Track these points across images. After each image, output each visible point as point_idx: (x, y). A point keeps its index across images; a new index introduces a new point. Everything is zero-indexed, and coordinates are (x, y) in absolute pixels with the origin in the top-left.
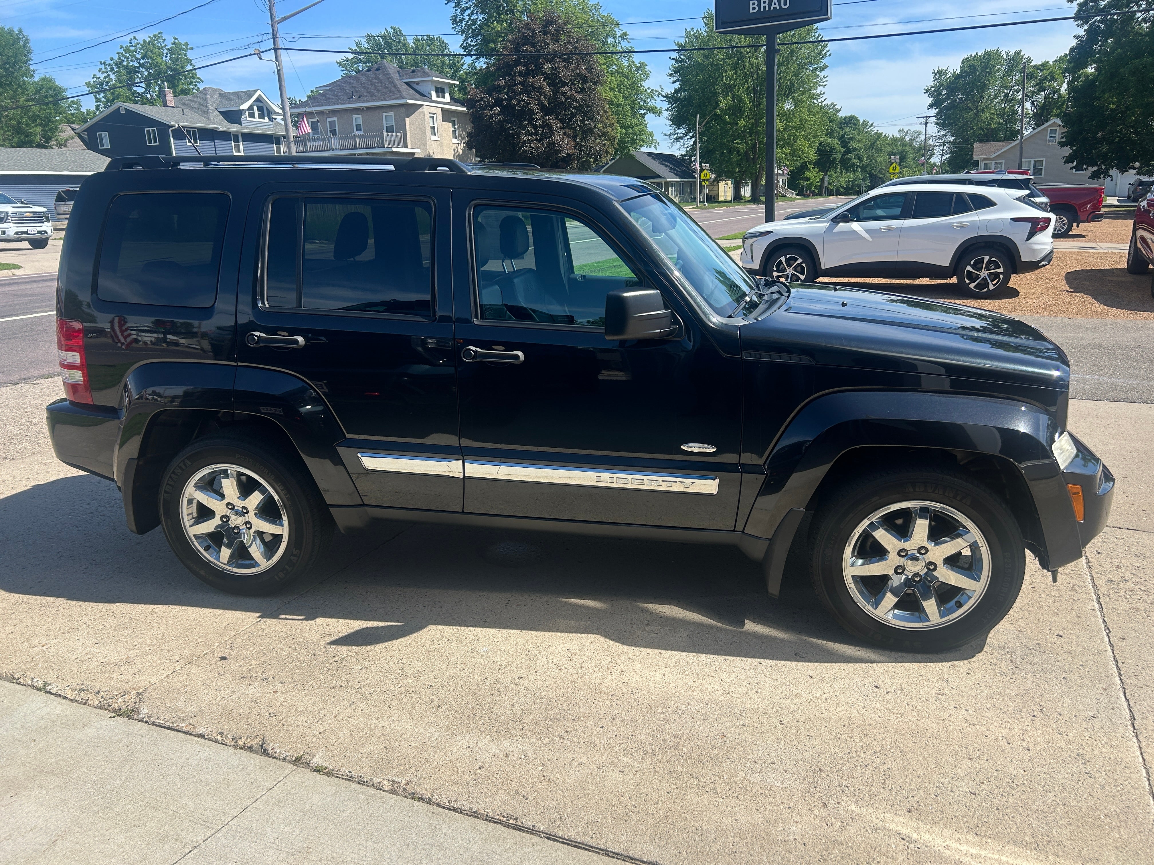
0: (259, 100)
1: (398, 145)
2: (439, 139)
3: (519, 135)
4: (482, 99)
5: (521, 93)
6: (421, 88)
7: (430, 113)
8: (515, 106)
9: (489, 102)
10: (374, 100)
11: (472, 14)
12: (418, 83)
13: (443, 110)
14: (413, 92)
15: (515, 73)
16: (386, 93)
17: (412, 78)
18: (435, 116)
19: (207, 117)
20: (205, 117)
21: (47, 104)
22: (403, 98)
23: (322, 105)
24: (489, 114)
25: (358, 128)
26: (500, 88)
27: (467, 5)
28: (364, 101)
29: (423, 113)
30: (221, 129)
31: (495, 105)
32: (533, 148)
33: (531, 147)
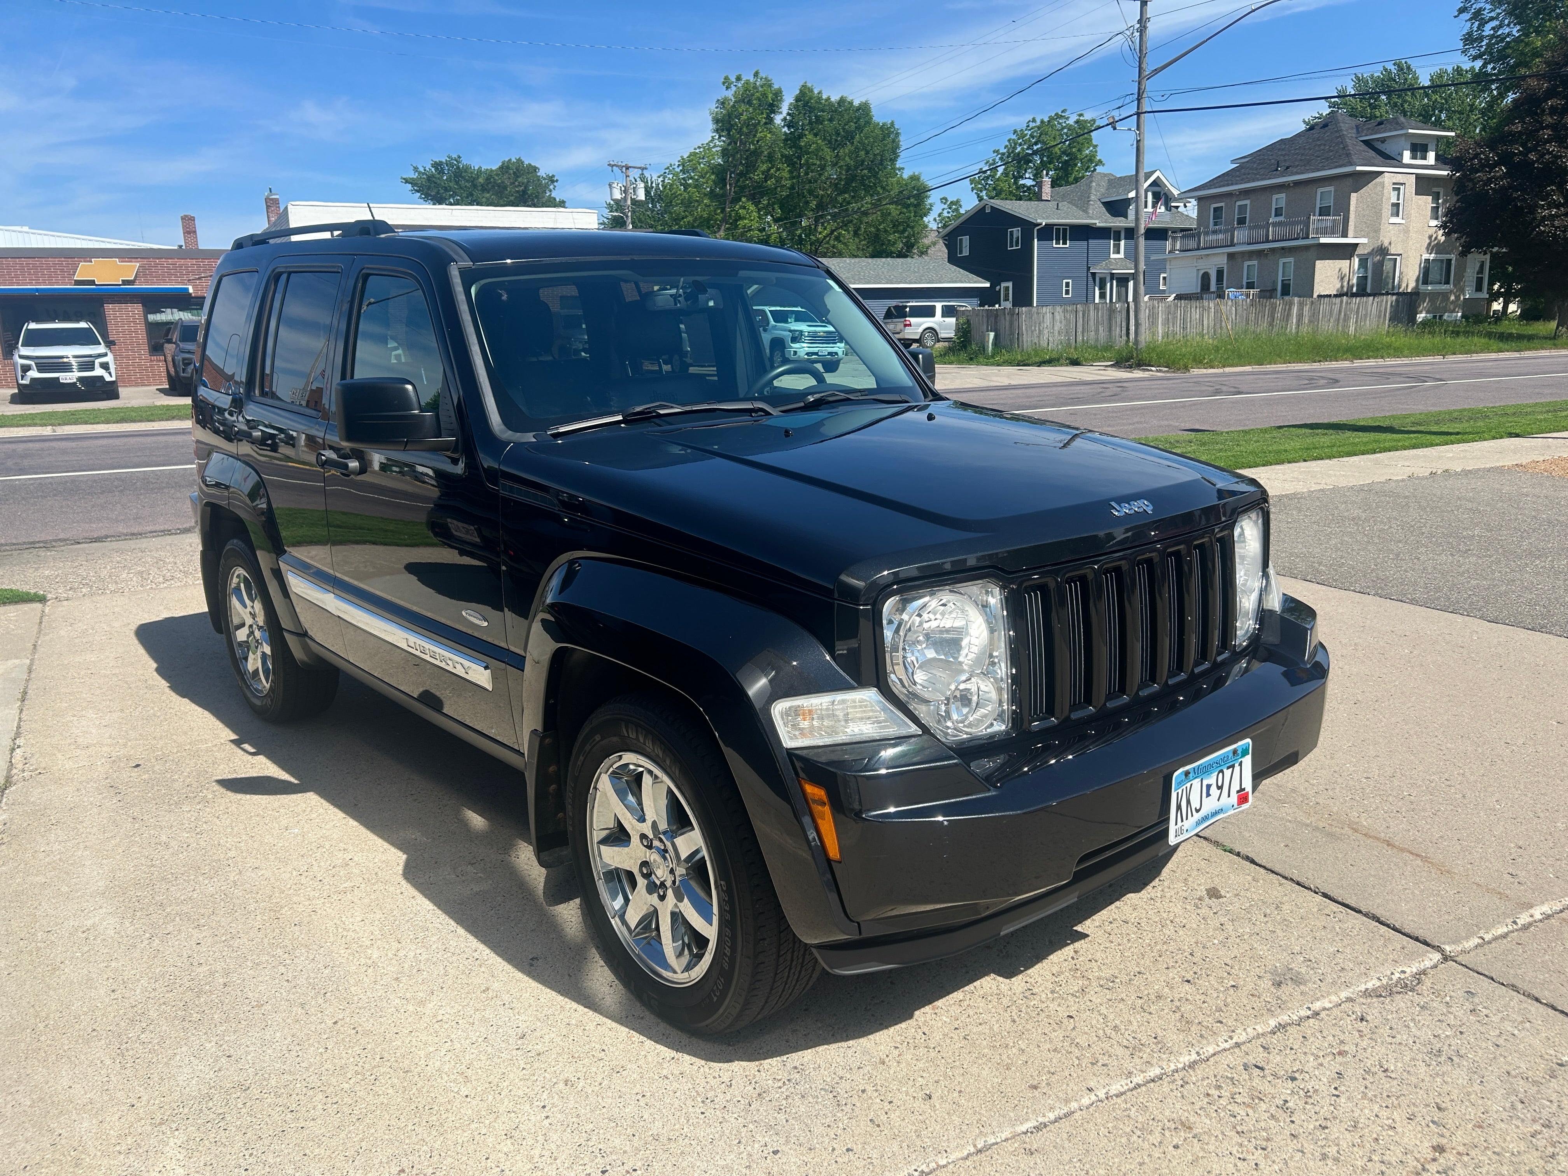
0: (1155, 183)
1: (1332, 233)
2: (1403, 222)
3: (1533, 208)
4: (1476, 156)
5: (1549, 141)
6: (1386, 148)
7: (1394, 184)
8: (1534, 162)
9: (1487, 159)
10: (1307, 171)
11: (1500, 26)
12: (1383, 140)
13: (1418, 177)
14: (1372, 153)
15: (1543, 111)
16: (1327, 159)
17: (1376, 133)
18: (1402, 187)
19: (1086, 211)
20: (1083, 211)
21: (907, 206)
22: (1351, 164)
23: (1232, 184)
24: (1485, 178)
25: (1278, 212)
26: (1513, 136)
27: (1493, 14)
28: (1293, 174)
29: (1383, 185)
30: (1098, 224)
31: (1497, 164)
32: (1556, 228)
33: (1553, 226)
